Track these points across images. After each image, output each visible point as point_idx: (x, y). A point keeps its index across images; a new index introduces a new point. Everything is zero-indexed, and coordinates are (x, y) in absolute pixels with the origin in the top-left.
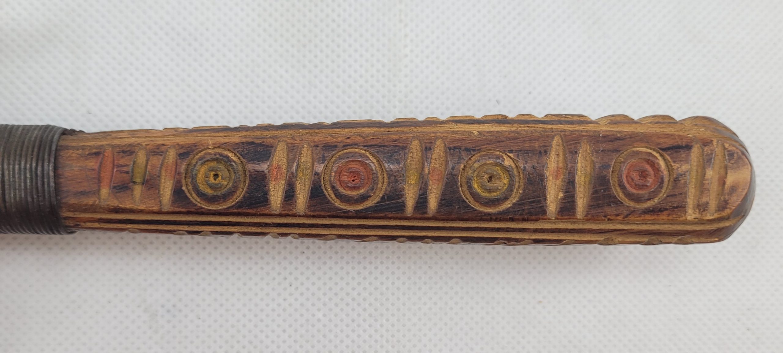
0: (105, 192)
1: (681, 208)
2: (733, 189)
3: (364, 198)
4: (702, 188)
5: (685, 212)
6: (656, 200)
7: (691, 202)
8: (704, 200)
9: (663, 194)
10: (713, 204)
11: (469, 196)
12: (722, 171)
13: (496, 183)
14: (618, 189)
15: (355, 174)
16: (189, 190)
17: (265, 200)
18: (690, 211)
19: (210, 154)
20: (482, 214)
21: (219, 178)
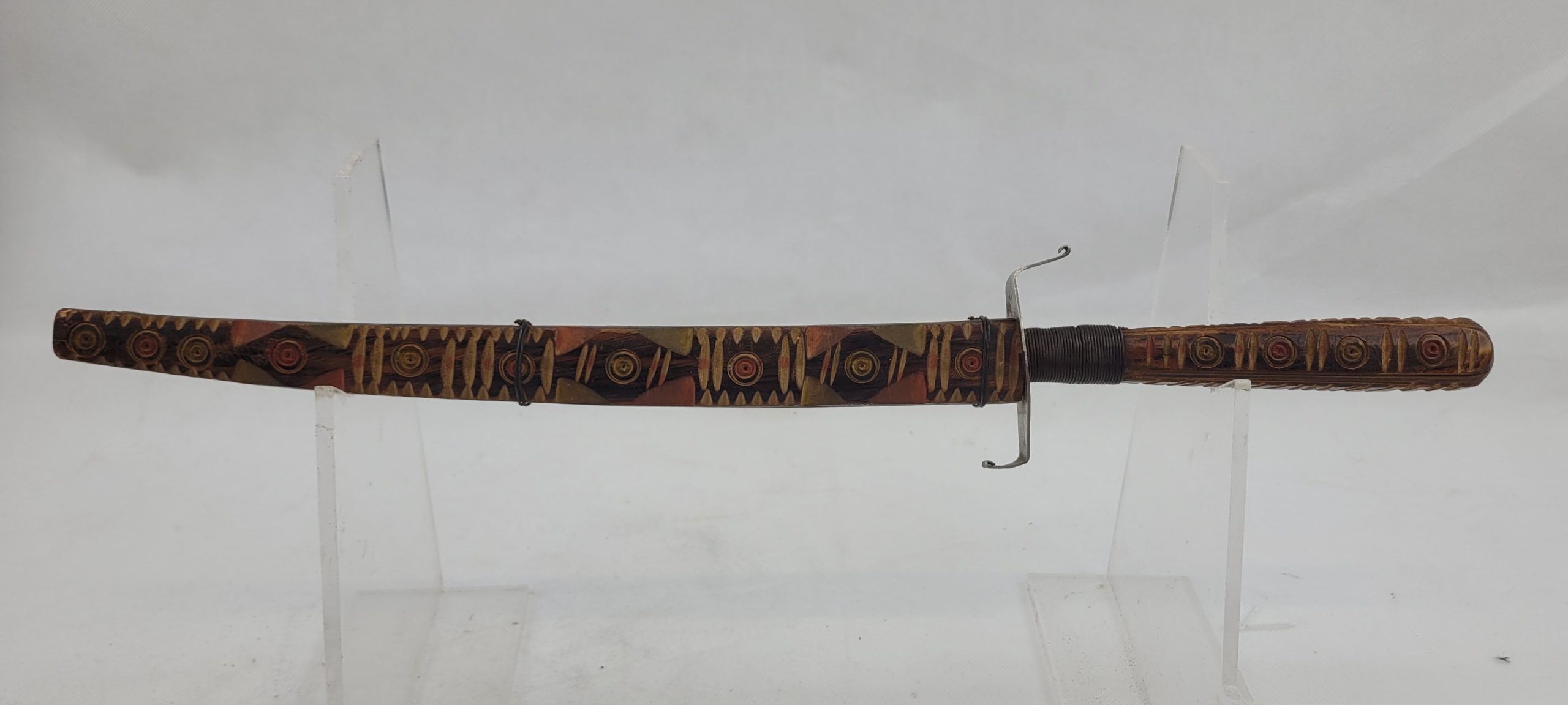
0: (1149, 360)
1: (1455, 366)
2: (1483, 356)
3: (1285, 362)
4: (1466, 356)
5: (1457, 368)
6: (1441, 363)
7: (1460, 363)
8: (1467, 362)
9: (1445, 359)
10: (1472, 365)
11: (1341, 361)
12: (1476, 347)
13: (1354, 355)
14: (1421, 357)
15: (1280, 350)
16: (1193, 359)
17: (1234, 364)
18: (1459, 368)
19: (1203, 339)
20: (1347, 371)
21: (1209, 352)
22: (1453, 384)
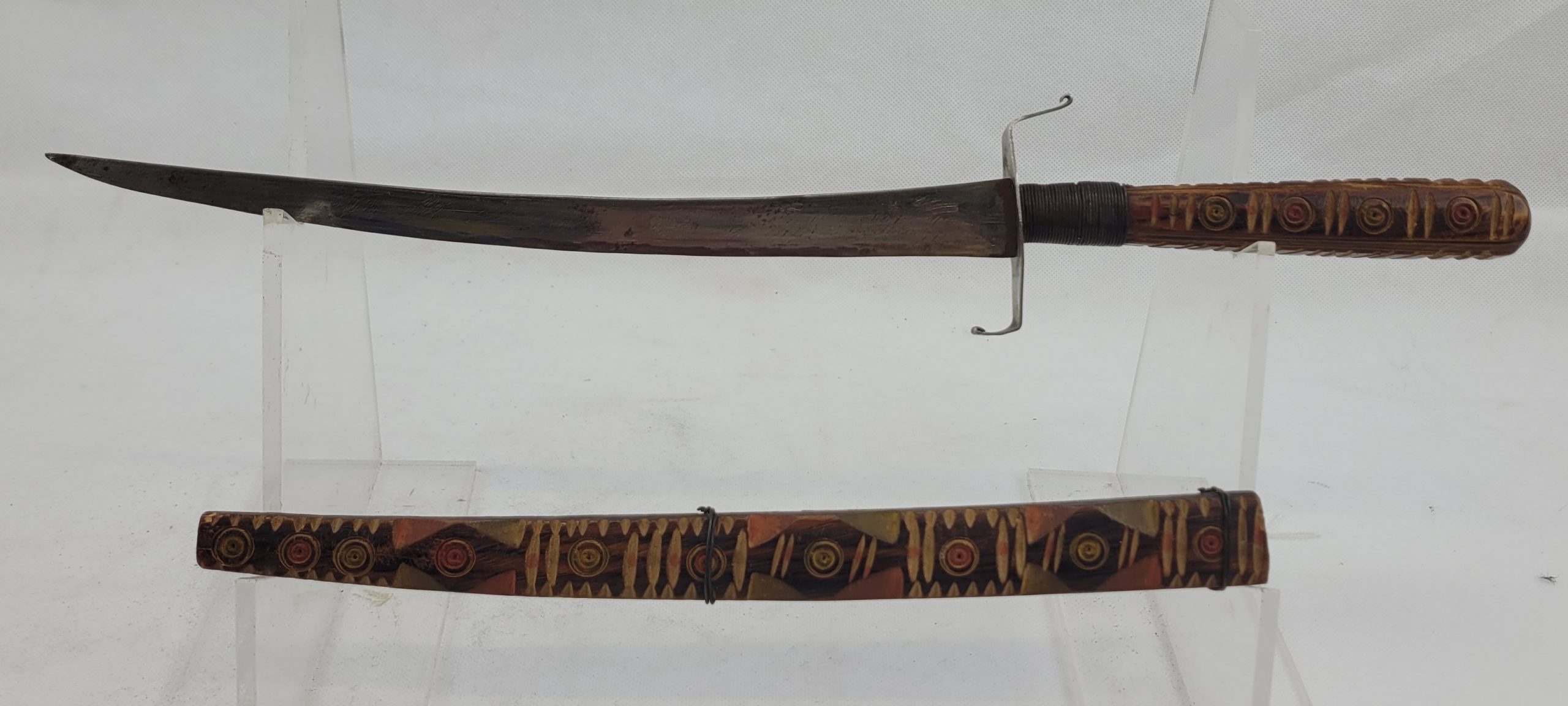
0: (1154, 220)
1: (1488, 233)
2: (1518, 222)
3: (1302, 225)
4: (1500, 222)
5: (1489, 235)
6: (1472, 228)
7: (1492, 230)
8: (1500, 228)
9: (1476, 224)
10: (1506, 230)
11: (1361, 223)
12: (1511, 213)
13: (1378, 218)
14: (1450, 222)
15: (1297, 212)
16: (1202, 220)
17: (1245, 226)
18: (1492, 235)
19: (1213, 199)
20: (1369, 236)
21: (1219, 213)
22: (1487, 252)
